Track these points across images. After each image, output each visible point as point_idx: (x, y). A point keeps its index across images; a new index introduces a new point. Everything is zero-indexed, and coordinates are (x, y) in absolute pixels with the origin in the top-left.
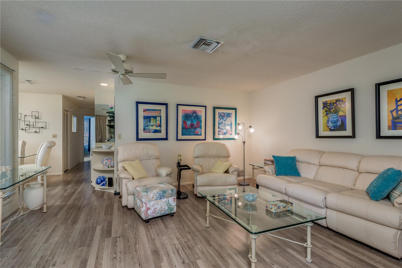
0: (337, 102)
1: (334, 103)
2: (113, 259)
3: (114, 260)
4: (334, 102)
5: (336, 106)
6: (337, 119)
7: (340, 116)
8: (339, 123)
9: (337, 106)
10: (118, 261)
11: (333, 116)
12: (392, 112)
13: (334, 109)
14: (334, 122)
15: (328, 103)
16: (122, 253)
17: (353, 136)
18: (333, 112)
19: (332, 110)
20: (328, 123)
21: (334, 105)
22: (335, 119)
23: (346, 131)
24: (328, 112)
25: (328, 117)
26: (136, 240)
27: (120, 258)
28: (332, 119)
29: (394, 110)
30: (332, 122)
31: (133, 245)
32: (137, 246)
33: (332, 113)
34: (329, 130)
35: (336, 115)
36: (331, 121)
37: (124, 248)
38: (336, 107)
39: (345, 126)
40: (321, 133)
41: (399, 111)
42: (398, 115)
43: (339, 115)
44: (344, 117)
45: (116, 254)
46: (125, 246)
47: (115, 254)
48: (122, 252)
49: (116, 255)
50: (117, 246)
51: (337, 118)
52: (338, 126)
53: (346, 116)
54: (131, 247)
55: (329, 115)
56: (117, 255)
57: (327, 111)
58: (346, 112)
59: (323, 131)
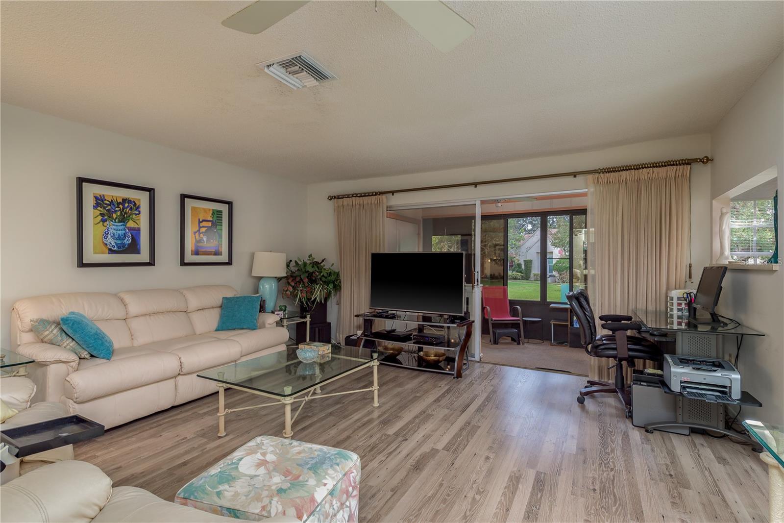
0: (125, 203)
1: (119, 204)
2: (483, 492)
3: (483, 490)
4: (118, 201)
5: (123, 209)
6: (124, 234)
7: (130, 229)
8: (128, 241)
9: (125, 210)
10: (476, 485)
11: (117, 226)
12: (195, 233)
13: (119, 214)
14: (118, 237)
15: (105, 200)
16: (465, 494)
17: (151, 263)
18: (116, 218)
19: (115, 216)
20: (106, 238)
21: (120, 208)
22: (120, 232)
23: (140, 254)
24: (106, 217)
25: (106, 227)
26: (420, 509)
27: (473, 487)
28: (115, 232)
29: (196, 232)
30: (113, 237)
31: (436, 500)
32: (430, 495)
33: (115, 220)
34: (107, 251)
35: (123, 225)
36: (112, 235)
37: (454, 503)
38: (123, 211)
39: (138, 247)
40: (90, 256)
41: (201, 233)
42: (200, 238)
43: (127, 226)
44: (136, 230)
45: (474, 499)
46: (450, 505)
47: (476, 499)
48: (464, 496)
49: (476, 496)
50: (463, 516)
51: (124, 232)
52: (127, 246)
53: (140, 230)
54: (441, 498)
55: (108, 222)
56: (473, 496)
57: (104, 214)
58: (140, 223)
59: (94, 253)
